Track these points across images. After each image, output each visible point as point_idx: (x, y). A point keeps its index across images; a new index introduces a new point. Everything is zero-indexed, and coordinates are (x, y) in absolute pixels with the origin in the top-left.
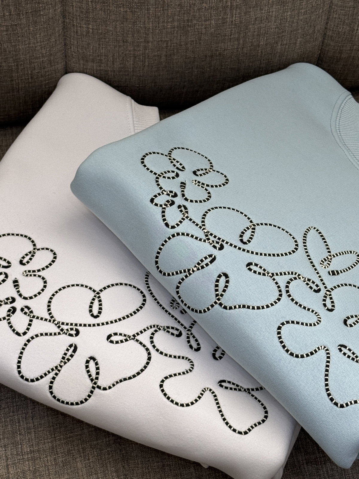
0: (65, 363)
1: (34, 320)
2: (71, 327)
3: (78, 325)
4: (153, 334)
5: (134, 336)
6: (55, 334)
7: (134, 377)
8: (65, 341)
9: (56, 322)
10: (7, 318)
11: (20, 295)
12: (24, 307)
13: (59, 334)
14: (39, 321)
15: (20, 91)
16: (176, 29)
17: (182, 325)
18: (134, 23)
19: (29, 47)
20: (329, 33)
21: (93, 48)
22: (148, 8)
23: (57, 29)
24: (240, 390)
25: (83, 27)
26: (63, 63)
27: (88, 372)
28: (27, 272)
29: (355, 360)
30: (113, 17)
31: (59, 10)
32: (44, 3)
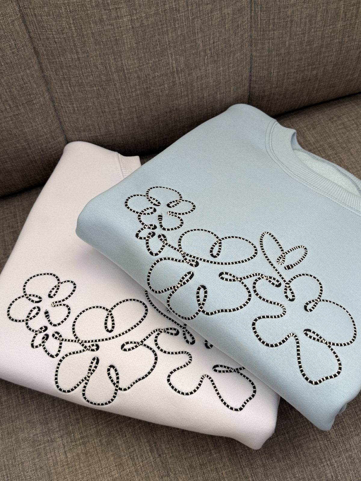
0: (92, 374)
1: (63, 342)
2: (92, 343)
3: (98, 341)
4: (156, 337)
5: (142, 342)
6: (80, 352)
7: (146, 377)
8: (89, 355)
9: (80, 341)
10: (42, 344)
11: (51, 323)
12: (54, 333)
13: (84, 351)
14: (67, 342)
15: (37, 162)
16: (140, 96)
17: (178, 324)
18: (107, 97)
19: (33, 129)
20: (254, 79)
21: (81, 122)
22: (114, 84)
23: (50, 112)
24: (231, 371)
25: (69, 107)
26: (63, 137)
27: (110, 378)
28: (55, 303)
29: (320, 341)
30: (90, 95)
31: (47, 98)
32: (34, 94)
